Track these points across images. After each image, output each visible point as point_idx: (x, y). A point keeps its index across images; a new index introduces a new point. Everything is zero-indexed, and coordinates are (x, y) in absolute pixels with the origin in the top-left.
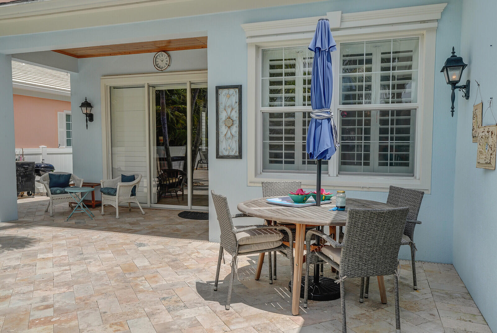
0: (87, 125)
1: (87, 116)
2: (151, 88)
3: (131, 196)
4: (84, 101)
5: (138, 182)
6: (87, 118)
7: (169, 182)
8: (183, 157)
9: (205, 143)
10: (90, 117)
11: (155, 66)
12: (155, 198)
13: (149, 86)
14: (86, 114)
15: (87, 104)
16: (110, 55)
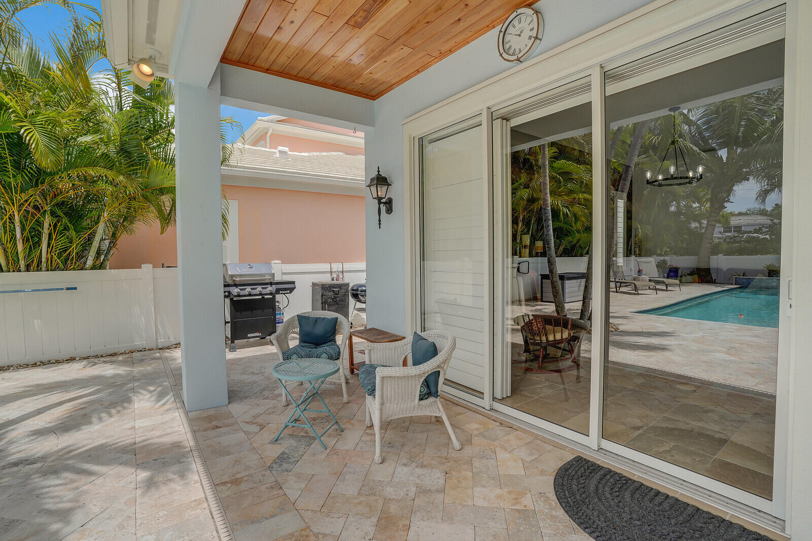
0: (380, 221)
1: (380, 203)
2: (497, 123)
3: (421, 399)
4: (374, 174)
5: (446, 361)
6: (379, 206)
7: (547, 339)
8: (585, 274)
9: (622, 251)
10: (388, 205)
11: (501, 55)
12: (503, 385)
13: (492, 118)
14: (379, 199)
15: (381, 180)
16: (418, 71)
